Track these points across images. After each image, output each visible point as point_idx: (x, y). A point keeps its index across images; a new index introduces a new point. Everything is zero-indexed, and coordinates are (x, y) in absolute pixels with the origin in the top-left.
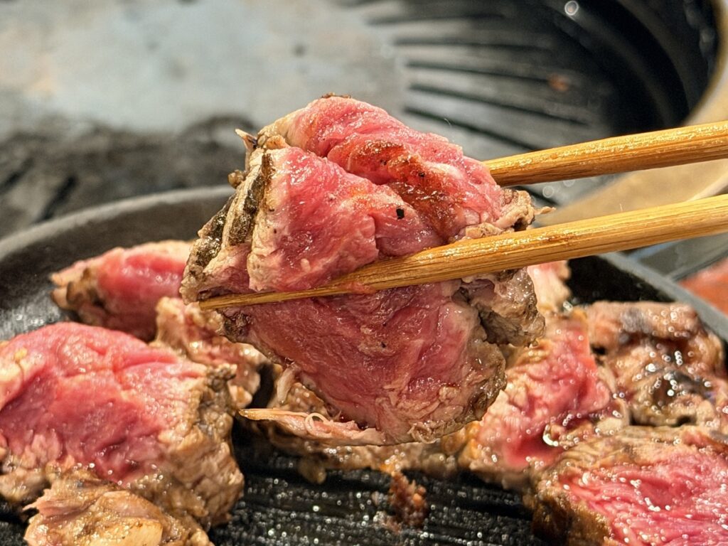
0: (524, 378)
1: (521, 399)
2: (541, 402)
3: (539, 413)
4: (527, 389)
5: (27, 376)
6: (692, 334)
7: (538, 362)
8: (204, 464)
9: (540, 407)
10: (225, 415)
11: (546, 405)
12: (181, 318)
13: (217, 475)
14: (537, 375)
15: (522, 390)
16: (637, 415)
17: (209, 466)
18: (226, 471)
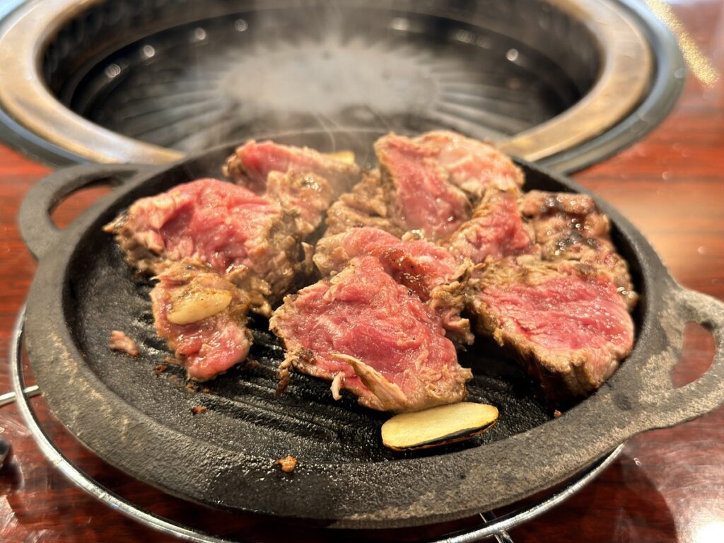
0: (476, 226)
1: (473, 238)
2: (485, 240)
3: (484, 247)
4: (477, 232)
5: (178, 206)
6: (589, 212)
7: (485, 216)
8: (270, 262)
9: (485, 243)
10: (289, 237)
11: (489, 241)
12: (279, 182)
13: (277, 269)
14: (484, 223)
15: (474, 234)
16: (546, 254)
17: (272, 263)
18: (283, 267)
